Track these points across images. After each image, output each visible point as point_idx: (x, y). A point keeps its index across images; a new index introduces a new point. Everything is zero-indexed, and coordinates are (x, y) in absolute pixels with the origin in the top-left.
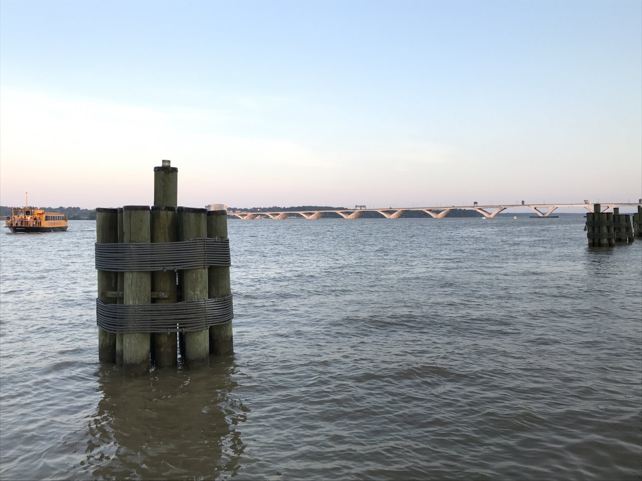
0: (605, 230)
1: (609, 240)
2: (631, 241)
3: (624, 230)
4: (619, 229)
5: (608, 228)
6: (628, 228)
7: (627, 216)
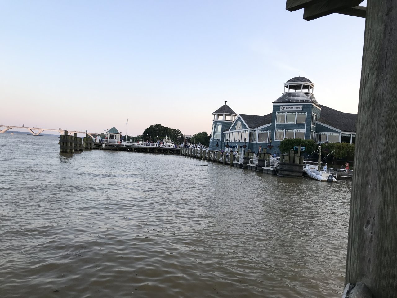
0: (69, 144)
1: (71, 150)
2: (82, 151)
3: (78, 145)
4: (76, 145)
5: (71, 143)
6: (81, 145)
7: (81, 138)
